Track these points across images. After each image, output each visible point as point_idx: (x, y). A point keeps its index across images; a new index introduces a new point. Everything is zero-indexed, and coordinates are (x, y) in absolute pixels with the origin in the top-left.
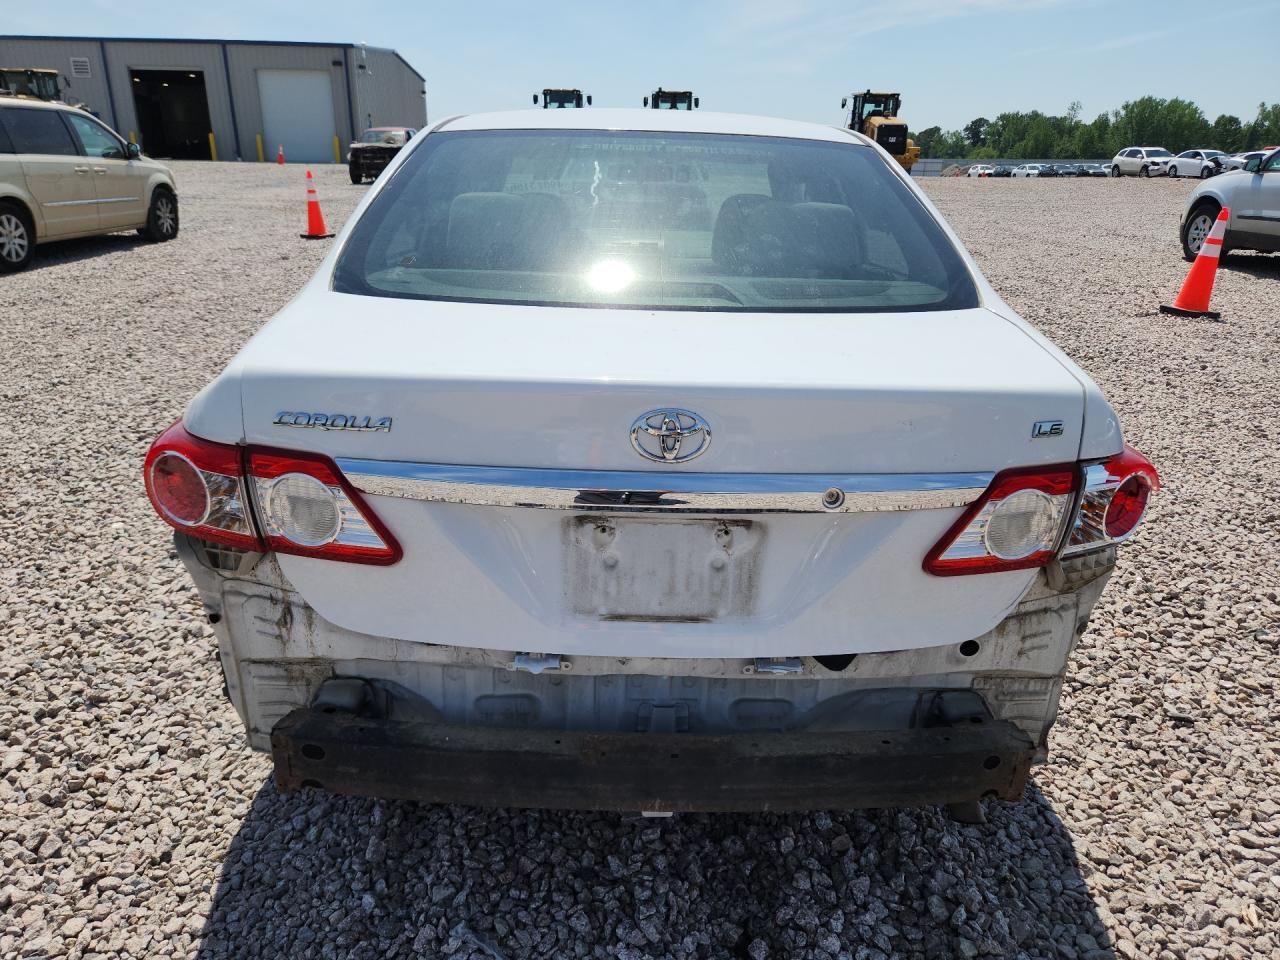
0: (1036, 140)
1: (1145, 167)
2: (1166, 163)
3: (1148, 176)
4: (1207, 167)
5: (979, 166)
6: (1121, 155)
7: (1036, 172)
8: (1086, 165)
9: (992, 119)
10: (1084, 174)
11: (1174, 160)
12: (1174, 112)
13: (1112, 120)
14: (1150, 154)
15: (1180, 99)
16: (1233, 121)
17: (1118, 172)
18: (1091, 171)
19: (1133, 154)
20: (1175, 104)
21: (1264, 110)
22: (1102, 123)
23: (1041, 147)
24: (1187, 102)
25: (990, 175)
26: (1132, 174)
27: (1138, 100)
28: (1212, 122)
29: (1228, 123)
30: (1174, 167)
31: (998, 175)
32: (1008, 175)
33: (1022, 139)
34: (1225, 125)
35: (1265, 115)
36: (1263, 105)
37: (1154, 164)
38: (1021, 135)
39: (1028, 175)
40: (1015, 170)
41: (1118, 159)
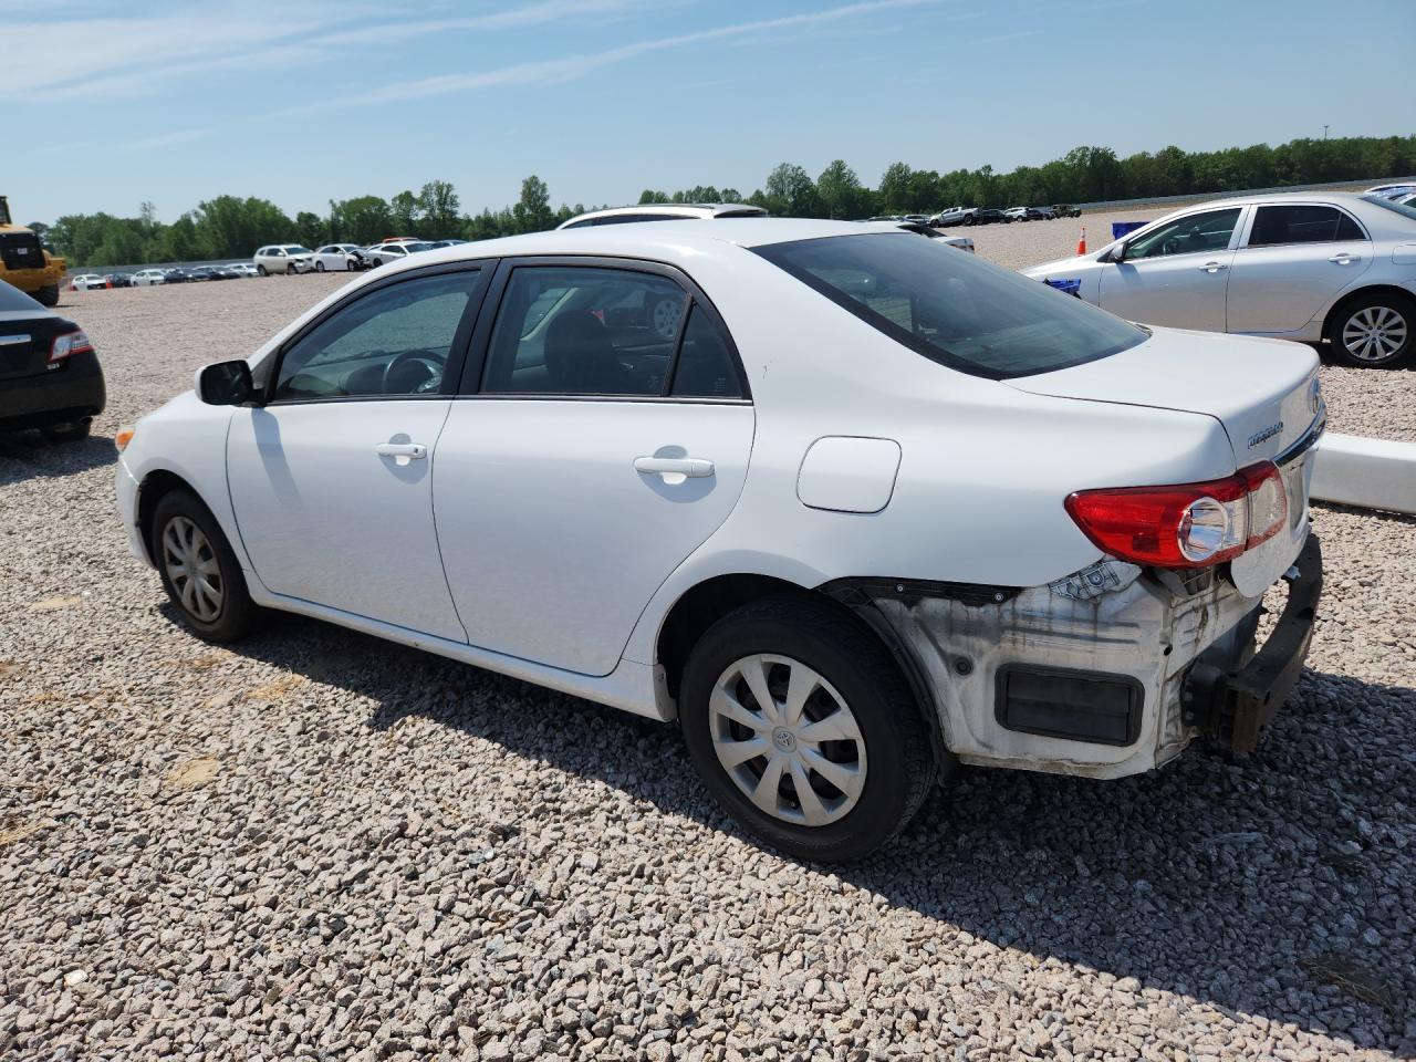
0: (118, 243)
1: (291, 265)
2: (310, 259)
3: (297, 273)
4: (350, 261)
5: (84, 277)
6: (261, 253)
7: (161, 278)
8: (214, 267)
9: (52, 224)
10: (216, 277)
11: (317, 256)
12: (255, 210)
13: (195, 221)
14: (290, 251)
15: (256, 197)
16: (311, 217)
17: (264, 271)
18: (222, 273)
19: (274, 253)
20: (252, 201)
21: (334, 206)
22: (185, 224)
23: (127, 251)
24: (263, 200)
25: (102, 286)
26: (281, 273)
27: (215, 199)
28: (294, 219)
29: (307, 219)
30: (319, 262)
31: (115, 284)
32: (127, 284)
33: (100, 244)
34: (306, 222)
35: (337, 211)
36: (331, 202)
37: (298, 260)
38: (97, 239)
39: (152, 282)
40: (133, 278)
41: (258, 258)
